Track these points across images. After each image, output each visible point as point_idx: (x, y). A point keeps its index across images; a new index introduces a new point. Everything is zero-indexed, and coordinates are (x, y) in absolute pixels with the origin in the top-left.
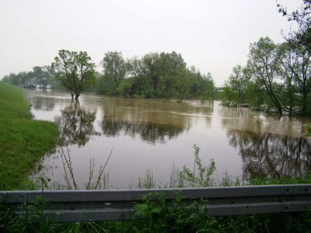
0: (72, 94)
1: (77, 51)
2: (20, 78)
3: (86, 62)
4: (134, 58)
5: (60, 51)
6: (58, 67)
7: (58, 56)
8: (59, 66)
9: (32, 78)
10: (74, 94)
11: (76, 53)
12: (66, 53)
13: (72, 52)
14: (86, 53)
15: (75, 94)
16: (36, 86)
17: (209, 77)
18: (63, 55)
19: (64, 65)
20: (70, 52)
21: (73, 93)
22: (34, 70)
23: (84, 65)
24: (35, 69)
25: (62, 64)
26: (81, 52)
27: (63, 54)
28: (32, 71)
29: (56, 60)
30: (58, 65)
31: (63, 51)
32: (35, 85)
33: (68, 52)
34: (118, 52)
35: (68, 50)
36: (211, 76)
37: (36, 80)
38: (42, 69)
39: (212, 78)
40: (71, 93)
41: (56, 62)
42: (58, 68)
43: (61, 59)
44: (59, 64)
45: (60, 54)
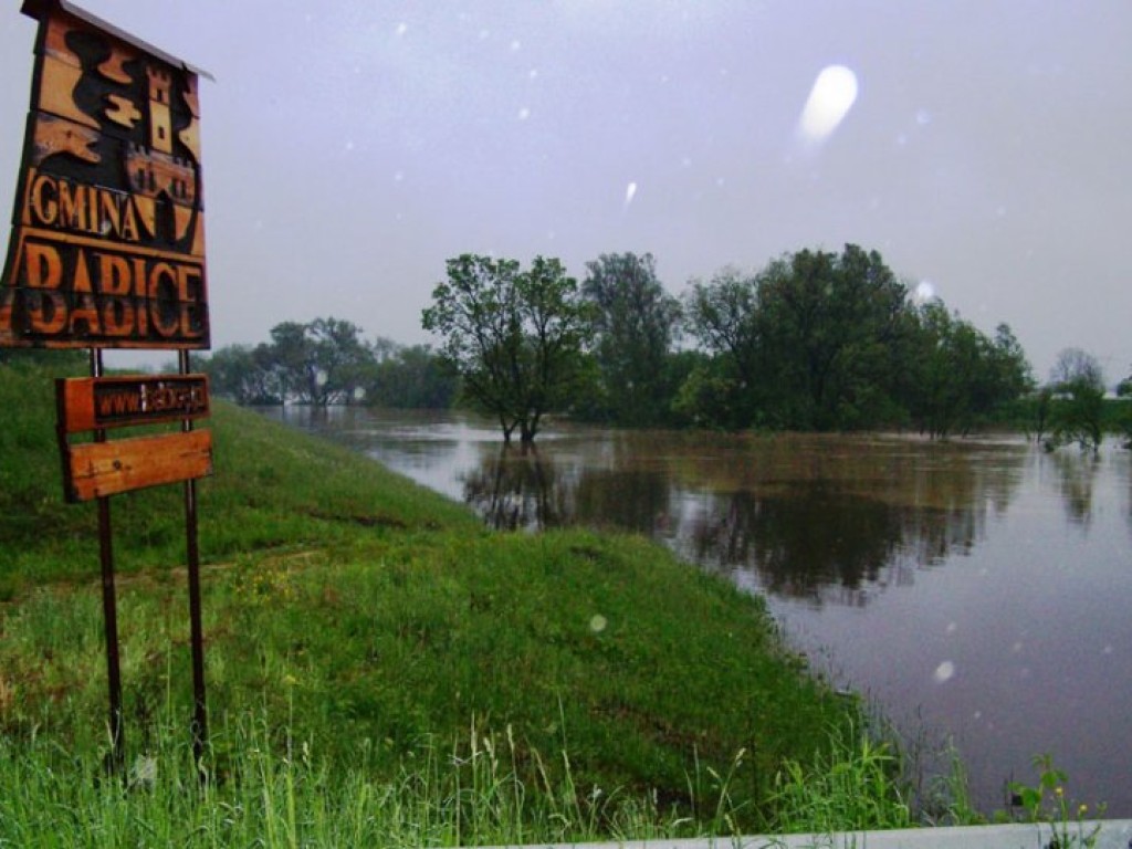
0: (505, 429)
1: (517, 259)
2: (222, 369)
3: (557, 298)
4: (725, 278)
5: (453, 262)
6: (447, 324)
7: (446, 280)
8: (452, 320)
9: (268, 368)
10: (512, 429)
11: (516, 265)
12: (476, 269)
13: (501, 262)
14: (555, 262)
15: (518, 428)
16: (283, 397)
17: (1007, 343)
18: (465, 278)
19: (468, 316)
20: (494, 262)
21: (509, 427)
22: (277, 339)
23: (551, 312)
24: (277, 334)
25: (463, 312)
26: (539, 262)
27: (465, 271)
28: (270, 341)
29: (440, 298)
30: (449, 316)
31: (465, 260)
32: (278, 395)
33: (485, 262)
34: (639, 253)
35: (482, 255)
36: (1014, 338)
37: (283, 376)
38: (307, 334)
39: (1017, 347)
40: (504, 424)
41: (438, 306)
42: (449, 328)
43: (457, 293)
44: (452, 313)
45: (453, 273)
